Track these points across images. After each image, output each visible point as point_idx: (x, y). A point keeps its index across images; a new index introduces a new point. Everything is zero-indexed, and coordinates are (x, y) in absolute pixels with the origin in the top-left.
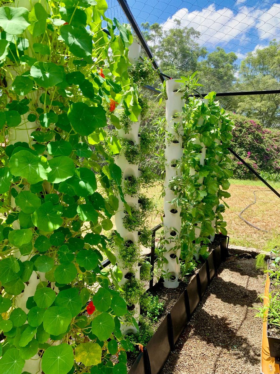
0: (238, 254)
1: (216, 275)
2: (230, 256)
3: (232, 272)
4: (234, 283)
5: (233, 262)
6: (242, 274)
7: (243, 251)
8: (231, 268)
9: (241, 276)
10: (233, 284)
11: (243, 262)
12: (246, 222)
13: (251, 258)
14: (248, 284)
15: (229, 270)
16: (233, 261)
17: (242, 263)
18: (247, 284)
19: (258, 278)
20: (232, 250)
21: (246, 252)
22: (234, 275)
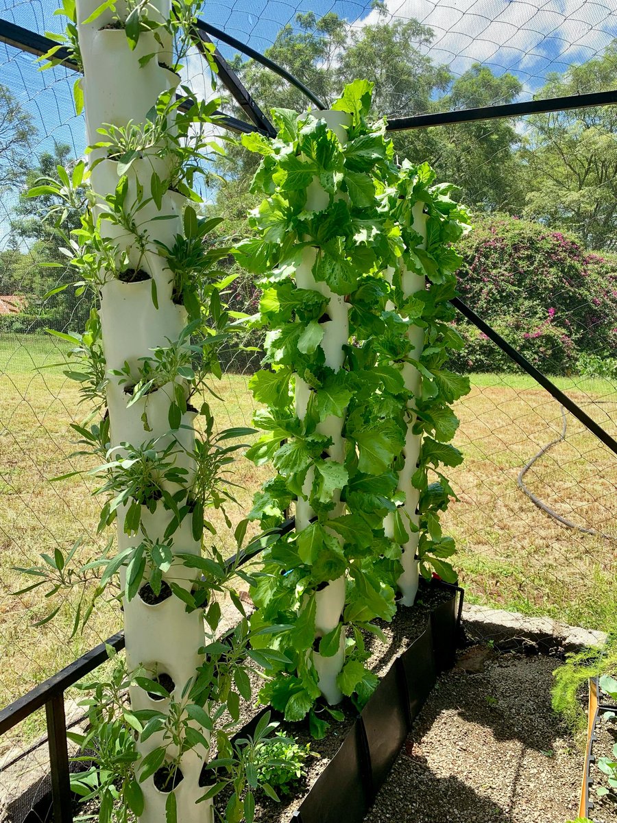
0: (496, 639)
1: (406, 744)
2: (472, 643)
3: (468, 726)
4: (468, 784)
5: (478, 671)
6: (501, 736)
7: (512, 631)
8: (466, 706)
9: (495, 745)
10: (464, 787)
11: (510, 671)
12: (533, 502)
13: (537, 654)
14: (518, 790)
15: (459, 714)
16: (477, 666)
17: (506, 678)
18: (514, 793)
19: (552, 757)
20: (477, 626)
21: (521, 632)
22: (470, 739)
